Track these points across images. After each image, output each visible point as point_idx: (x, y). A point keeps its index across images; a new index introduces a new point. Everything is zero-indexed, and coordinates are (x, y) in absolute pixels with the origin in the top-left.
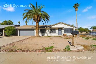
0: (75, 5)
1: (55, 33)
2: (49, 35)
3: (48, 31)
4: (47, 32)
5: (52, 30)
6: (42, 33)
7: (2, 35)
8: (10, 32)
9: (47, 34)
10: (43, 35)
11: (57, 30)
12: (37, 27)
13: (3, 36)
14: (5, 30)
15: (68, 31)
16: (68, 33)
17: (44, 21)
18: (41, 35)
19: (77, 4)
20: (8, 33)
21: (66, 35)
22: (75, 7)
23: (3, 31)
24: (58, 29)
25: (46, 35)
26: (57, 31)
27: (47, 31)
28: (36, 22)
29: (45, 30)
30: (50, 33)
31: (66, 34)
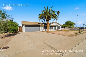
1: (52, 29)
5: (51, 27)
24: (54, 26)
29: (46, 26)
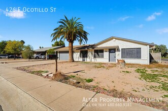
1: (103, 57)
2: (93, 60)
3: (92, 54)
6: (83, 57)
9: (90, 58)
10: (84, 60)
11: (106, 51)
13: (46, 59)
15: (132, 54)
18: (81, 59)
24: (108, 51)
25: (88, 60)
26: (106, 54)
27: (90, 53)
30: (95, 57)
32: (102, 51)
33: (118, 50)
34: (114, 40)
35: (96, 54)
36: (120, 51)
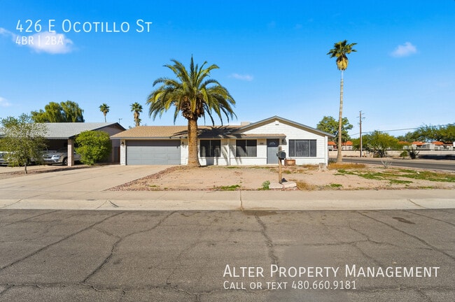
0: (337, 46)
2: (234, 162)
3: (231, 148)
4: (227, 150)
5: (246, 145)
6: (207, 156)
7: (64, 163)
8: (95, 150)
9: (226, 158)
10: (210, 164)
11: (262, 144)
12: (193, 135)
13: (70, 164)
14: (76, 145)
15: (304, 150)
16: (303, 155)
17: (217, 112)
18: (203, 161)
19: (344, 44)
20: (87, 155)
21: (294, 164)
22: (338, 55)
23: (70, 147)
24: (265, 142)
25: (221, 161)
26: (262, 149)
27: (227, 147)
28: (189, 119)
29: (218, 144)
30: (238, 155)
31: (293, 158)
32: (253, 142)
33: (284, 142)
34: (277, 122)
35: (239, 147)
36: (286, 144)
